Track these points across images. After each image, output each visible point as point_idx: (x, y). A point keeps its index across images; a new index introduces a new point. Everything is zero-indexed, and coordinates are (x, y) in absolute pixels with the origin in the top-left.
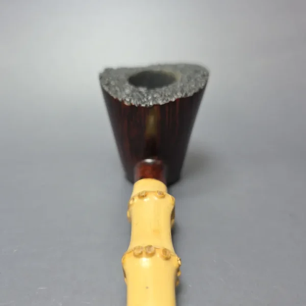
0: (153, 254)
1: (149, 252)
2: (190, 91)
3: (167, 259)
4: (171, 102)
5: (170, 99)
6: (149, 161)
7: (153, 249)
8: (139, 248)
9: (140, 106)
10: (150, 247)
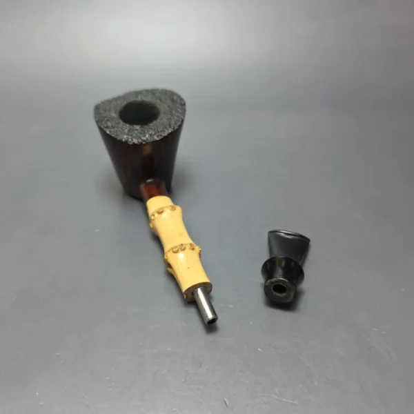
0: (184, 249)
1: (182, 248)
2: (176, 123)
3: (193, 249)
4: (165, 137)
5: (164, 135)
6: (149, 181)
7: (184, 246)
8: (176, 247)
9: (141, 143)
10: (182, 245)
